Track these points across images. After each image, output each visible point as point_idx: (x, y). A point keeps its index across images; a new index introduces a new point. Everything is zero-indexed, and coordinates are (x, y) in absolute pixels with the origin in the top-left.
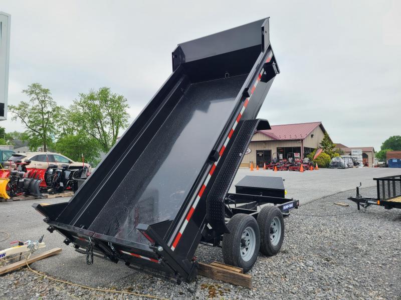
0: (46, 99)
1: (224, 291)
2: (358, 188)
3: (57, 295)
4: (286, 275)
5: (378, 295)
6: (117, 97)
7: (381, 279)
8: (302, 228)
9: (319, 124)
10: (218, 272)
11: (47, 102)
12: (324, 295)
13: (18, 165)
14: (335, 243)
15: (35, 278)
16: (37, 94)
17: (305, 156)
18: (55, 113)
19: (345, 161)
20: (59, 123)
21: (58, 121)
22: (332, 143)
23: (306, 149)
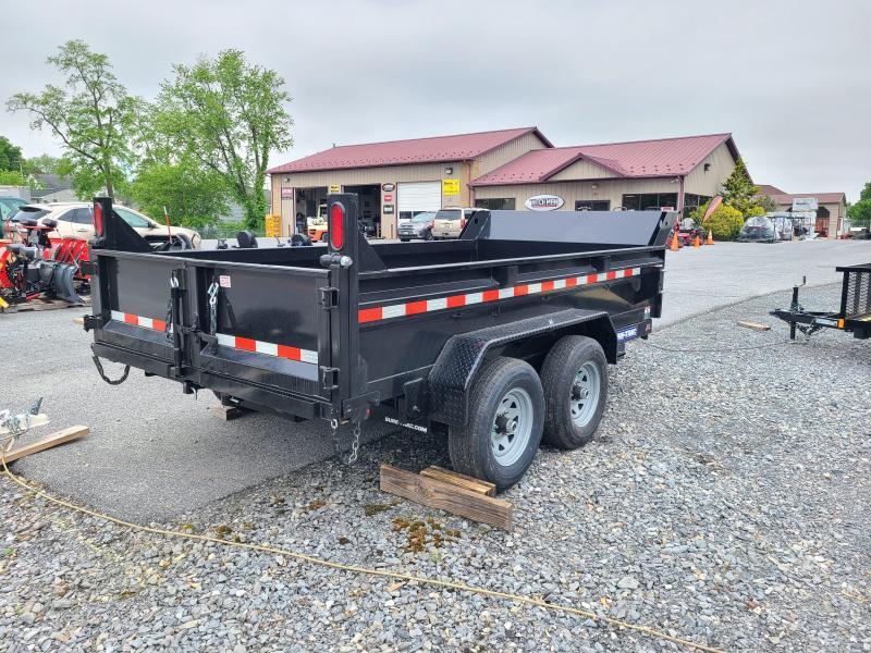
0: (102, 79)
1: (446, 537)
2: (796, 290)
3: (53, 541)
4: (599, 498)
5: (814, 551)
6: (260, 74)
7: (824, 510)
8: (655, 383)
9: (725, 138)
10: (436, 491)
11: (105, 86)
12: (684, 548)
13: (31, 230)
14: (726, 419)
15: (17, 496)
16: (80, 67)
17: (686, 215)
18: (125, 112)
19: (775, 224)
20: (136, 137)
21: (133, 132)
22: (751, 183)
23: (690, 198)
